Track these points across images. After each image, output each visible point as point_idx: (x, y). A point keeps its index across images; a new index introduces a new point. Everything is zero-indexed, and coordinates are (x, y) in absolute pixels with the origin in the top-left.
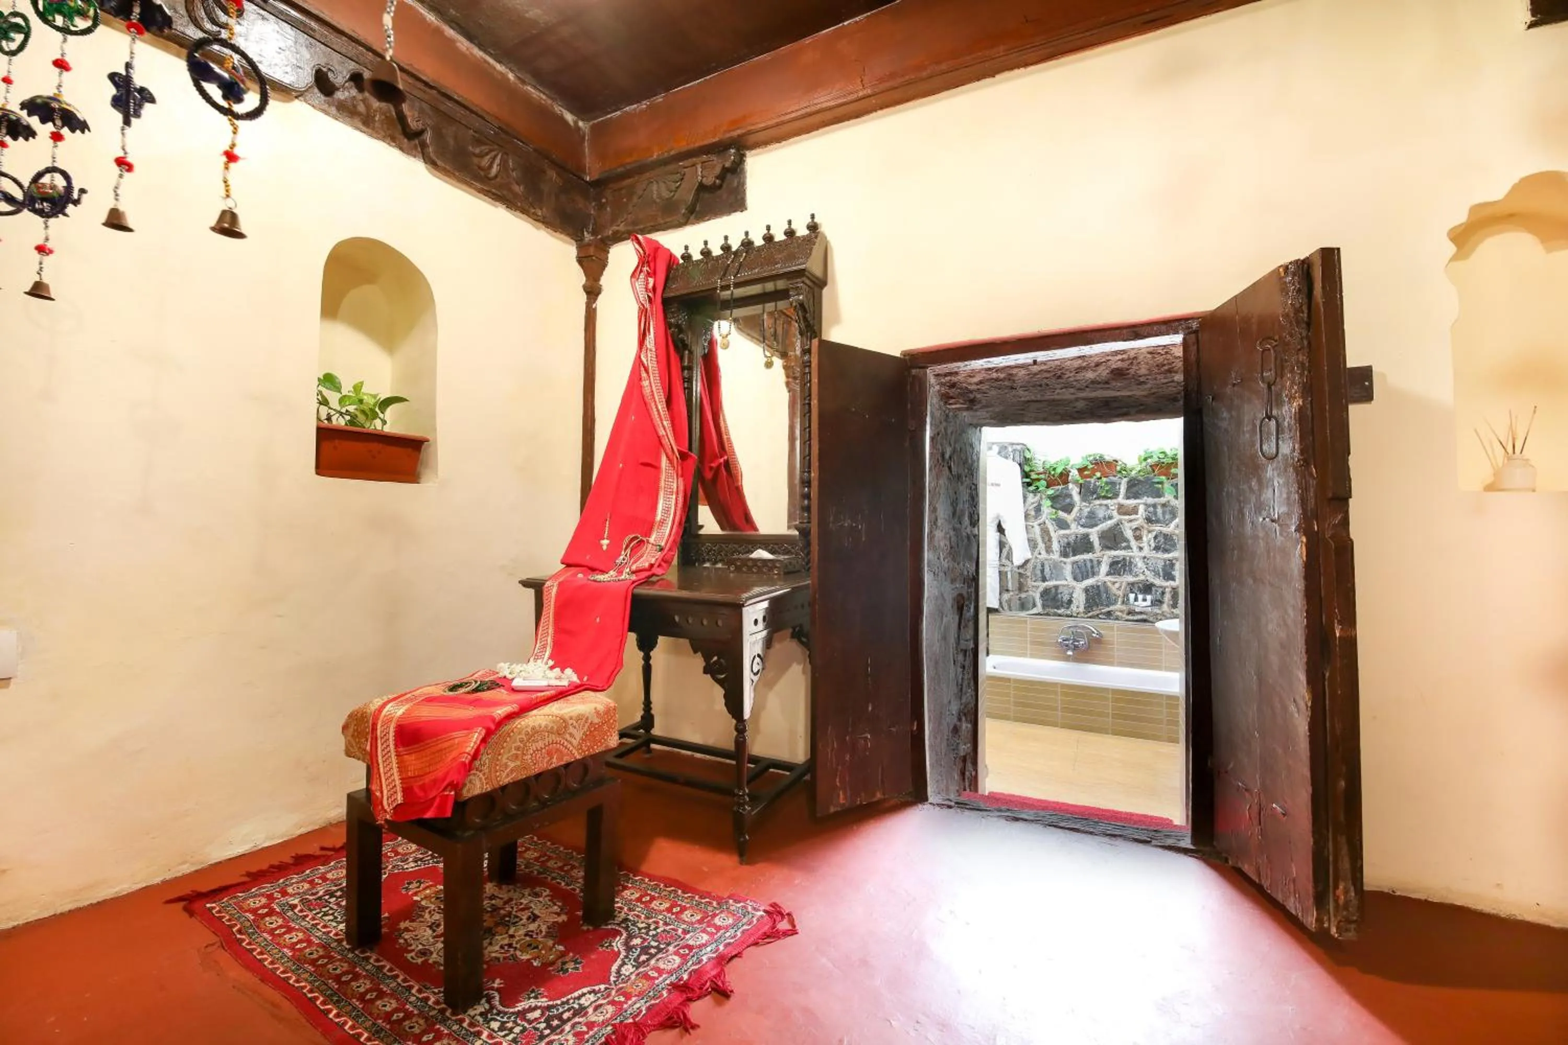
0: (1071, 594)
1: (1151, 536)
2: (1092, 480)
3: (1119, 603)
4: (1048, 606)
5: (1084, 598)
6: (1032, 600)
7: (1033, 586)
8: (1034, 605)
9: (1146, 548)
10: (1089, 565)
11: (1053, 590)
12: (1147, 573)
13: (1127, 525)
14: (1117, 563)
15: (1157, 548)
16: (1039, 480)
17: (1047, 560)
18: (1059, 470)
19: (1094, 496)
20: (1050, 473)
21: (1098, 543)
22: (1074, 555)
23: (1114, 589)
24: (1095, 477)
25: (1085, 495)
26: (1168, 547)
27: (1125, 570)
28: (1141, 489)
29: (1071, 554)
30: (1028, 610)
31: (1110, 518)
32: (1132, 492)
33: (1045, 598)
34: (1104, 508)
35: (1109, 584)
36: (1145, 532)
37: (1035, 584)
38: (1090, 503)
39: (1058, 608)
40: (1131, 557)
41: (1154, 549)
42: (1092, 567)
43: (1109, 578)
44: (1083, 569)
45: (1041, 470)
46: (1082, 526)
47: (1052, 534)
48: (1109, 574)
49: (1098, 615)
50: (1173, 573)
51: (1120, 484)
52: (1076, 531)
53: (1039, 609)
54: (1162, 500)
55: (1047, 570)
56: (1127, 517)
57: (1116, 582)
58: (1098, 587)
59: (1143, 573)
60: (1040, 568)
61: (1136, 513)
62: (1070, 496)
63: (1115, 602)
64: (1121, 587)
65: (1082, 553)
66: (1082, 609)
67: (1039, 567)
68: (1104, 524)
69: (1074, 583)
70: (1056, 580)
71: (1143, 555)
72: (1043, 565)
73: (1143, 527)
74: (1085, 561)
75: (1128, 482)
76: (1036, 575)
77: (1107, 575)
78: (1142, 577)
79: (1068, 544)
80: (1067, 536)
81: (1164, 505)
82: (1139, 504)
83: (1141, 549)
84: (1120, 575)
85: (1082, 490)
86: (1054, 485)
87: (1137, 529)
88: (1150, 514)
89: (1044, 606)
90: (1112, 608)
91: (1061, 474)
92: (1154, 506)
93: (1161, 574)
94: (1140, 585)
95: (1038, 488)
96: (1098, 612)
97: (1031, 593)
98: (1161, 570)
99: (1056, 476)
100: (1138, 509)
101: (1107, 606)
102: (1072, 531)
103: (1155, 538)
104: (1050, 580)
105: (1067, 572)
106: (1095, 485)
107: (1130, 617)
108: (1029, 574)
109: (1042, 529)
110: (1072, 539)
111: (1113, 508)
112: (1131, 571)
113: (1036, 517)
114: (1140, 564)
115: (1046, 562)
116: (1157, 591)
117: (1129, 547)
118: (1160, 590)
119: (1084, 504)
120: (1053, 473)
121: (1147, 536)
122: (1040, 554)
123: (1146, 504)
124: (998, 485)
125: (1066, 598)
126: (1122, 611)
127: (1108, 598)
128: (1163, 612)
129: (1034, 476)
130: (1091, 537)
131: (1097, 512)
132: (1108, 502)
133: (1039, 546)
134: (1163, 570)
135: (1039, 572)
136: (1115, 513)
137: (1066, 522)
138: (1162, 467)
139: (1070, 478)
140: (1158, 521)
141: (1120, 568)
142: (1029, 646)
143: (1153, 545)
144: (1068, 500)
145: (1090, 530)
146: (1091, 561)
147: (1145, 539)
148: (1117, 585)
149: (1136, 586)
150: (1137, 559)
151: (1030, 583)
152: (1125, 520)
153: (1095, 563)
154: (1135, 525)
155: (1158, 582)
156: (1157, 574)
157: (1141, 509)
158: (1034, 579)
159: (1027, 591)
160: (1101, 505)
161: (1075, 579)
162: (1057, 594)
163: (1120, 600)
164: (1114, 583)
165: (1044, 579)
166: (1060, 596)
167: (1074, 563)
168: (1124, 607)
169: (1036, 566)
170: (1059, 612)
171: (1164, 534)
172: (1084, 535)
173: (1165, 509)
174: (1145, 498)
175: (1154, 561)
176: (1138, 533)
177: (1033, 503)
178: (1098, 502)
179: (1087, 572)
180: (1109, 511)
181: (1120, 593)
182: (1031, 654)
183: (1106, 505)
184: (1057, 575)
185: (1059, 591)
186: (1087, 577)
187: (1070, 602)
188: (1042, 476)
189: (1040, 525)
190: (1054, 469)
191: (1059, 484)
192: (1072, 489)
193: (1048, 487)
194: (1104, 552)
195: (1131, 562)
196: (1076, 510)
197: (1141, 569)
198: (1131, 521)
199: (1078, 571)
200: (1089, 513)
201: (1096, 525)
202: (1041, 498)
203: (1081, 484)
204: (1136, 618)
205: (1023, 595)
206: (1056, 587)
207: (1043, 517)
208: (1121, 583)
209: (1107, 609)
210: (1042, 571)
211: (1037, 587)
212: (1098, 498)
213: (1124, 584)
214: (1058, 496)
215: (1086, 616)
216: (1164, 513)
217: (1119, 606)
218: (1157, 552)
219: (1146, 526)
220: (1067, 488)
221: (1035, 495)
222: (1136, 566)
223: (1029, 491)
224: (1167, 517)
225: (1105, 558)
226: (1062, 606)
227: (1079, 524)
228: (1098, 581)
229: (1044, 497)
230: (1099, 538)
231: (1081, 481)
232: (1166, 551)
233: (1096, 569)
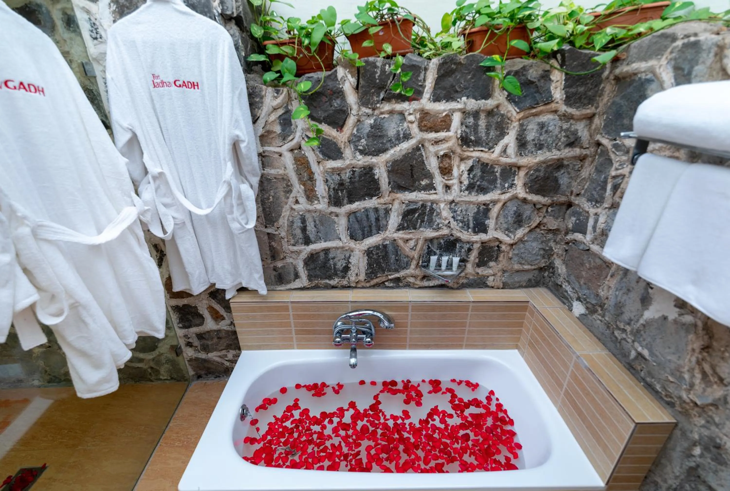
0: (348, 259)
1: (465, 167)
2: (379, 61)
3: (413, 266)
4: (316, 277)
5: (366, 261)
6: (292, 269)
7: (292, 252)
8: (297, 276)
9: (456, 188)
10: (372, 216)
11: (322, 255)
12: (454, 224)
13: (432, 149)
14: (413, 211)
15: (470, 188)
16: (281, 57)
17: (309, 211)
18: (318, 37)
19: (382, 96)
20: (300, 43)
21: (387, 180)
22: (351, 202)
23: (406, 248)
24: (383, 54)
25: (365, 93)
26: (485, 184)
27: (422, 221)
28: (458, 82)
29: (345, 201)
30: (289, 282)
31: (407, 137)
32: (444, 88)
33: (312, 266)
34: (396, 117)
35: (401, 243)
36: (455, 162)
37: (295, 248)
38: (374, 109)
39: (330, 278)
40: (433, 202)
41: (467, 189)
42: (377, 219)
43: (401, 234)
44: (365, 224)
45: (286, 37)
46: (362, 152)
47: (314, 167)
48: (401, 228)
49: (383, 283)
50: (487, 222)
51: (426, 69)
52: (354, 162)
53: (304, 281)
54: (490, 103)
55: (310, 227)
56: (433, 135)
57: (411, 239)
58: (385, 246)
59: (448, 226)
60: (300, 224)
61: (448, 129)
62: (340, 94)
63: (407, 266)
64: (416, 246)
65: (361, 198)
66: (362, 277)
67: (298, 223)
68: (398, 149)
69: (352, 244)
70: (325, 241)
71: (450, 198)
72: (303, 221)
73: (454, 152)
74: (366, 210)
75: (441, 66)
76: (294, 236)
77: (398, 230)
78: (445, 231)
79: (341, 184)
80: (338, 171)
81: (490, 113)
82: (453, 111)
83: (448, 187)
84: (415, 228)
85: (361, 81)
86: (312, 70)
87: (446, 156)
88: (468, 130)
89: (310, 278)
90: (402, 274)
91: (322, 43)
92: (476, 114)
93: (471, 225)
94: (442, 241)
95: (281, 77)
96: (384, 279)
97: (289, 260)
98: (471, 219)
99: (313, 49)
100: (451, 121)
101: (397, 271)
102: (348, 162)
103: (470, 170)
104: (315, 242)
105: (340, 228)
106: (383, 71)
107: (426, 283)
108: (283, 234)
109: (296, 160)
110: (346, 176)
111: (411, 118)
112: (431, 222)
113: (284, 137)
114: (446, 213)
115: (307, 215)
116: (461, 247)
117: (431, 187)
118: (467, 246)
119: (365, 110)
120: (306, 42)
121: (459, 167)
122: (297, 202)
123: (464, 112)
124: (194, 85)
125: (340, 265)
126: (415, 277)
127: (397, 260)
128: (466, 274)
129: (272, 50)
130: (376, 171)
131: (386, 125)
132: (405, 106)
133: (295, 190)
134: (475, 219)
135: (298, 232)
136: (415, 129)
137: (335, 144)
138: (493, 34)
139: (336, 55)
140: (477, 143)
141: (417, 219)
142: (294, 336)
143: (466, 182)
144: (336, 103)
145: (374, 160)
146: (376, 210)
147: (455, 172)
148: (412, 243)
149: (435, 242)
150: (442, 205)
151: (287, 247)
152: (429, 141)
153: (382, 213)
154: (443, 149)
155: (465, 236)
156: (465, 225)
157: (457, 118)
158: (292, 242)
159: (285, 258)
160: (391, 112)
161: (353, 237)
162: (327, 260)
163: (414, 263)
164: (407, 241)
165: (307, 241)
166: (331, 262)
167: (350, 214)
168: (418, 272)
169: (292, 222)
170: (332, 282)
171: (483, 164)
172: (364, 168)
173: (491, 119)
174: (464, 99)
175: (464, 207)
176: (446, 163)
177: (275, 109)
178: (387, 107)
179: (370, 227)
180: (405, 124)
181: (415, 254)
182: (297, 345)
183: (401, 113)
184: (326, 234)
185: (331, 256)
186: (370, 234)
187: (346, 269)
188: (287, 49)
189: (292, 150)
190: (308, 35)
191: (319, 69)
192: (344, 80)
193: (299, 74)
194: (393, 195)
195: (432, 210)
196: (351, 121)
197: (446, 219)
198: (437, 142)
199: (356, 226)
200: (372, 127)
201: (384, 150)
202: (289, 98)
203: (358, 69)
204: (431, 283)
205: (279, 264)
206: (326, 251)
207: (297, 137)
208: (417, 240)
209: (397, 275)
210: (304, 229)
211: (298, 253)
212: (388, 99)
213: (421, 243)
214: (318, 94)
215: (368, 285)
216: (488, 128)
217: (411, 270)
218: (470, 193)
219: (459, 150)
220: (334, 77)
221: (278, 92)
222: (439, 214)
223: (265, 83)
224: (493, 133)
225: (396, 205)
226: (336, 275)
227: (356, 149)
228: (384, 239)
229: (294, 95)
230: (389, 172)
231: (360, 63)
232: (483, 190)
233: (383, 222)
